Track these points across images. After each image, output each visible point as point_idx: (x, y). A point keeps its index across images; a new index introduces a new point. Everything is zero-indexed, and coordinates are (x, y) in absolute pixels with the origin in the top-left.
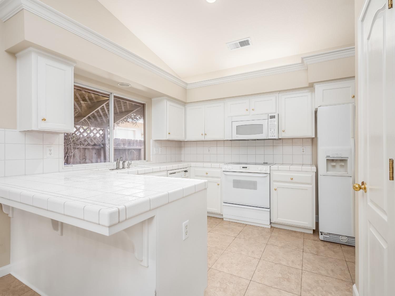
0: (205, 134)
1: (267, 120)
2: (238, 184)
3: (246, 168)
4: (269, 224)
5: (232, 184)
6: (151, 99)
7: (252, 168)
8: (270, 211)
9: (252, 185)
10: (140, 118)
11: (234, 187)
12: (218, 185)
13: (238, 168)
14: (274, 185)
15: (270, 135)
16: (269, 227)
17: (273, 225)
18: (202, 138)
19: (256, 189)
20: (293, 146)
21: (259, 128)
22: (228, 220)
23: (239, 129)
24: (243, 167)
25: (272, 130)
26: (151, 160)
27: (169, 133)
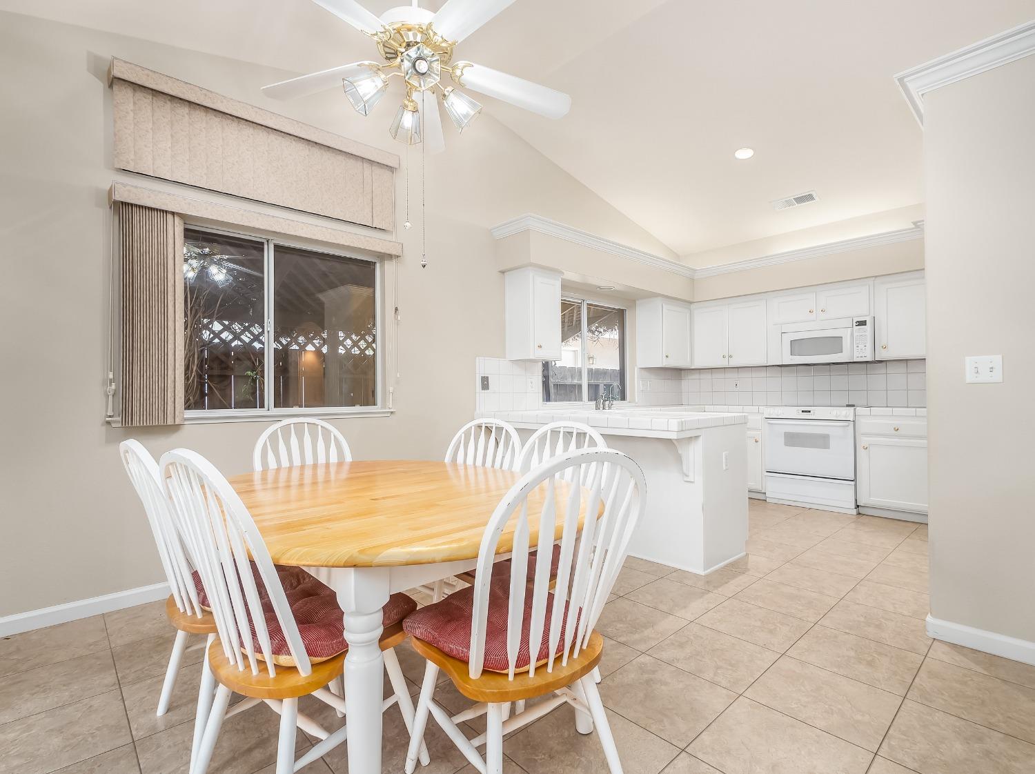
0: (731, 356)
1: (849, 330)
2: (793, 439)
3: (810, 412)
4: (854, 507)
5: (782, 440)
6: (635, 301)
7: (818, 412)
8: (856, 485)
9: (822, 441)
10: (605, 331)
11: (786, 444)
12: (756, 442)
13: (794, 412)
14: (863, 441)
15: (856, 354)
16: (854, 512)
17: (861, 510)
18: (724, 363)
19: (829, 448)
20: (909, 375)
21: (835, 343)
22: (776, 501)
23: (797, 347)
24: (803, 411)
25: (861, 346)
26: (637, 401)
27: (667, 357)
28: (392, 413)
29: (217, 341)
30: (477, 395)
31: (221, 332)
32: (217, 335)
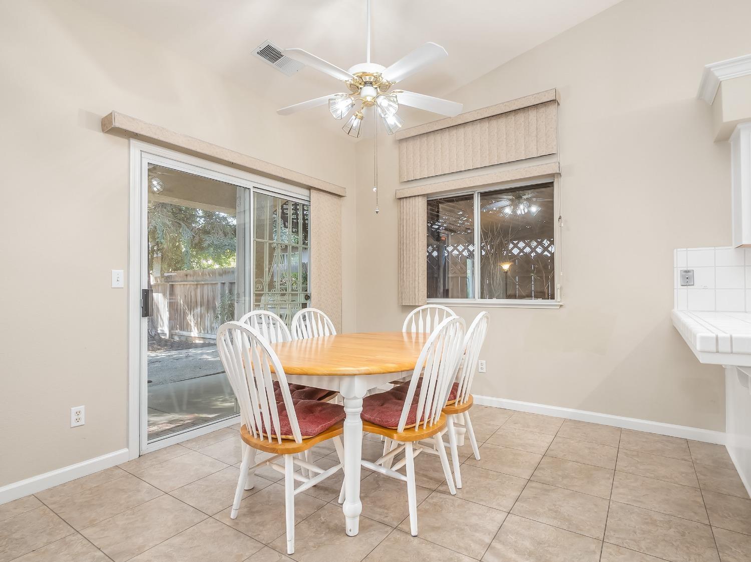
28: (561, 306)
29: (522, 254)
30: (675, 290)
31: (524, 248)
32: (521, 250)
